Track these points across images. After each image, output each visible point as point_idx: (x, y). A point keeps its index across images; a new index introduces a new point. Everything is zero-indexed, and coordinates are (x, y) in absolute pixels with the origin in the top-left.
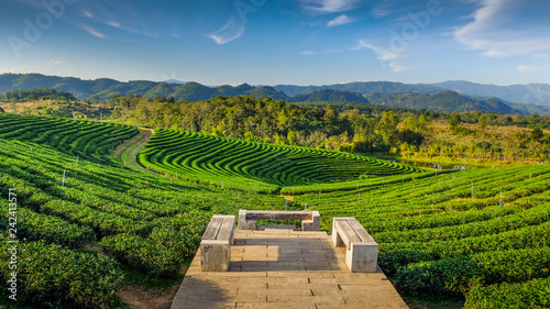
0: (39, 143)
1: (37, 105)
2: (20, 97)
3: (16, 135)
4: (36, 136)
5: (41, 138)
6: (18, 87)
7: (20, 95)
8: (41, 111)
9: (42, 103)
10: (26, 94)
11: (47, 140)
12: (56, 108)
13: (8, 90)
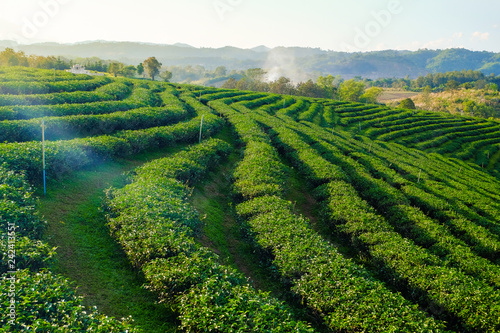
0: (464, 159)
1: (455, 97)
2: (435, 84)
3: (437, 145)
4: (459, 148)
5: (466, 152)
6: (433, 70)
7: (435, 81)
8: (460, 106)
9: (463, 93)
10: (443, 80)
11: (473, 156)
12: (481, 101)
13: (420, 74)
